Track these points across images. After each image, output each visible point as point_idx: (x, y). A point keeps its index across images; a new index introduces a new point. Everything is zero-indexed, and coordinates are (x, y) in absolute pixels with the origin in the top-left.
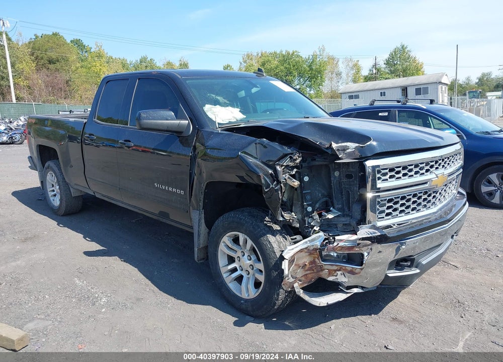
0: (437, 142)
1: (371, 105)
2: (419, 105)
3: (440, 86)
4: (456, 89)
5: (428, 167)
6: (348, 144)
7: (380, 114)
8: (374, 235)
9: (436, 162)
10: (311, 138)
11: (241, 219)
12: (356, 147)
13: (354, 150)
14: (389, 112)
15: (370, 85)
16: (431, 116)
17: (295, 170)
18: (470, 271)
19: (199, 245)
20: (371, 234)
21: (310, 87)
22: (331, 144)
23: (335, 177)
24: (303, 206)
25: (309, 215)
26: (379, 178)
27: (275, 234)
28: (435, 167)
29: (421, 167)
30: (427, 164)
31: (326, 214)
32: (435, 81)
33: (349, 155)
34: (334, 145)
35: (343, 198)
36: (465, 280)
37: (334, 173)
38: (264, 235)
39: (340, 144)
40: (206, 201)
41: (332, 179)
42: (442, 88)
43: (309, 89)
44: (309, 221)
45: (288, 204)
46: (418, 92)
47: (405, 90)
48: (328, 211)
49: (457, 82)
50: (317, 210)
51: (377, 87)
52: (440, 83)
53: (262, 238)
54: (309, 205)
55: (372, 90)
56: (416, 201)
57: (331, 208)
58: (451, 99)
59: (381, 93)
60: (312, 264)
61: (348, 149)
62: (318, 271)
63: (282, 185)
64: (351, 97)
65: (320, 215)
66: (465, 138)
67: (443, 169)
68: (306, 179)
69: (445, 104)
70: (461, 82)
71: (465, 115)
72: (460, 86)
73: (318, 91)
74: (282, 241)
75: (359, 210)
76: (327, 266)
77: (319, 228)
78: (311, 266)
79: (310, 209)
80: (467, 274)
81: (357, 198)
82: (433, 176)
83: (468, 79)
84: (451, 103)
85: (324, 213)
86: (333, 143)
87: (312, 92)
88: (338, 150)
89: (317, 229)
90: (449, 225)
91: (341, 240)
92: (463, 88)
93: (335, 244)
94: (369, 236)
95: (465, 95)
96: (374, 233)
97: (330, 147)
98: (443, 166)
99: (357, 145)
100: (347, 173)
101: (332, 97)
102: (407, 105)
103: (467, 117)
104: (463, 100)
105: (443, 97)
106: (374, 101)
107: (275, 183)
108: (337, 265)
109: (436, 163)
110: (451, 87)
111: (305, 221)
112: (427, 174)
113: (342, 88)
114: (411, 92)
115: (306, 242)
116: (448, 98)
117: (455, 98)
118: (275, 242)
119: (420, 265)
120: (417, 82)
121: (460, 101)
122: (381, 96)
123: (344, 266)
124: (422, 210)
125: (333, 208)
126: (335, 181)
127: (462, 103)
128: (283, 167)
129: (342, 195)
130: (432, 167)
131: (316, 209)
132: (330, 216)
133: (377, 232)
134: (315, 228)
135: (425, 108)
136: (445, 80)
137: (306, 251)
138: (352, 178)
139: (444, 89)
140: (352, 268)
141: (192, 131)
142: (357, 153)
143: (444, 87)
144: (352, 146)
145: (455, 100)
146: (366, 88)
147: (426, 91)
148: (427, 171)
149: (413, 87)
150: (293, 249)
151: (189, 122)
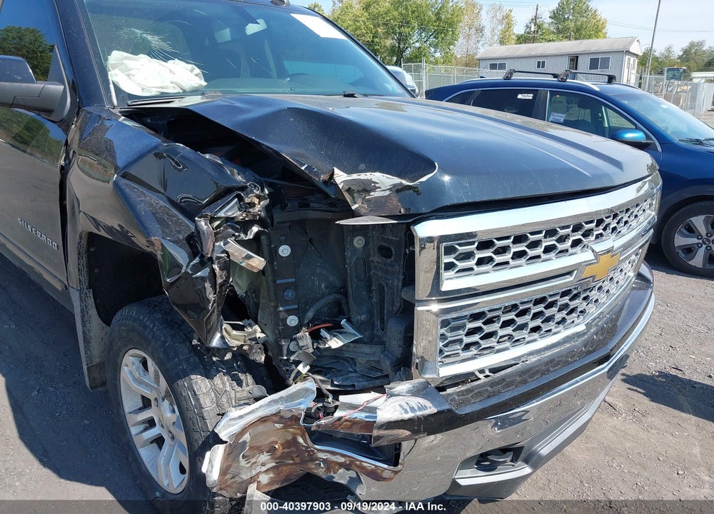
0: (607, 176)
1: (507, 78)
2: (589, 84)
3: (627, 57)
4: (649, 65)
5: (578, 236)
6: (377, 176)
7: (520, 96)
8: (419, 413)
9: (600, 222)
10: (287, 153)
11: (145, 327)
12: (395, 185)
13: (388, 193)
14: (535, 93)
15: (524, 49)
16: (607, 106)
17: (255, 229)
18: (640, 422)
19: (89, 358)
20: (413, 409)
21: (436, 46)
22: (332, 174)
23: (355, 249)
24: (277, 313)
25: (291, 333)
26: (450, 266)
27: (213, 371)
28: (596, 233)
29: (561, 237)
30: (577, 228)
31: (328, 336)
32: (621, 48)
33: (377, 206)
34: (341, 177)
35: (372, 298)
36: (628, 445)
37: (352, 241)
38: (186, 374)
39: (355, 176)
40: (96, 271)
41: (348, 254)
42: (629, 60)
43: (433, 50)
44: (291, 349)
45: (250, 303)
46: (594, 64)
47: (574, 59)
48: (335, 329)
49: (653, 53)
50: (308, 324)
51: (533, 53)
52: (628, 52)
53: (180, 382)
54: (290, 312)
55: (526, 57)
56: (542, 312)
57: (343, 322)
58: (641, 78)
59: (539, 63)
60: (288, 448)
61: (375, 189)
62: (304, 462)
63: (216, 267)
64: (493, 67)
65: (316, 336)
66: (659, 149)
67: (614, 235)
68: (284, 251)
69: (631, 85)
70: (657, 54)
71: (664, 107)
72: (656, 59)
73: (447, 53)
74: (228, 389)
75: (400, 336)
76: (323, 452)
77: (308, 368)
78: (286, 450)
79: (292, 321)
80: (633, 429)
81: (398, 305)
82: (587, 256)
83: (669, 50)
84: (640, 84)
85: (324, 333)
86: (336, 170)
87: (438, 55)
88: (349, 190)
89: (303, 369)
90: (612, 361)
91: (353, 407)
92: (660, 63)
93: (338, 414)
94: (406, 416)
95: (661, 73)
96: (422, 408)
97: (330, 181)
98: (614, 229)
99: (397, 180)
100: (383, 244)
101: (467, 65)
102: (568, 84)
103: (666, 111)
104: (658, 81)
105: (629, 73)
106: (512, 72)
107: (197, 260)
108: (343, 456)
109: (597, 225)
110: (643, 61)
111: (281, 347)
112: (574, 250)
113: (482, 52)
114: (584, 64)
115: (275, 402)
116: (637, 78)
117: (647, 76)
118: (207, 394)
119: (536, 456)
120: (593, 49)
121: (654, 83)
122: (538, 67)
123: (358, 460)
124: (554, 331)
125: (349, 321)
126: (354, 259)
127: (655, 85)
128: (217, 223)
129: (370, 291)
130: (586, 234)
131: (306, 322)
132: (335, 343)
133: (428, 404)
134: (300, 367)
135: (597, 89)
136: (635, 49)
137: (275, 419)
138: (390, 257)
139: (632, 62)
140: (376, 466)
141: (69, 111)
142: (395, 201)
143: (632, 59)
144: (384, 181)
145: (646, 81)
146: (517, 54)
147: (606, 63)
148: (576, 243)
149: (587, 56)
150: (241, 417)
151: (65, 88)
